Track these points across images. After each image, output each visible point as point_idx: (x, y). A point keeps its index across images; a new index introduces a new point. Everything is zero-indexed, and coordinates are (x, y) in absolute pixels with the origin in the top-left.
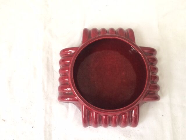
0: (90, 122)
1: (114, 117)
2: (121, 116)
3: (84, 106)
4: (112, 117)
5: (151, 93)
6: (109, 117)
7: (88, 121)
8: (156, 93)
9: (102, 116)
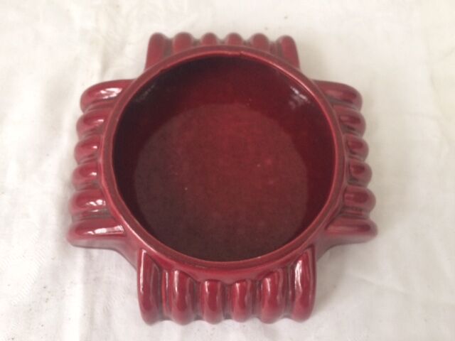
0: (164, 305)
1: (237, 285)
2: (261, 282)
3: (144, 252)
4: (232, 286)
5: (350, 211)
6: (223, 286)
7: (159, 301)
8: (363, 213)
9: (199, 283)
